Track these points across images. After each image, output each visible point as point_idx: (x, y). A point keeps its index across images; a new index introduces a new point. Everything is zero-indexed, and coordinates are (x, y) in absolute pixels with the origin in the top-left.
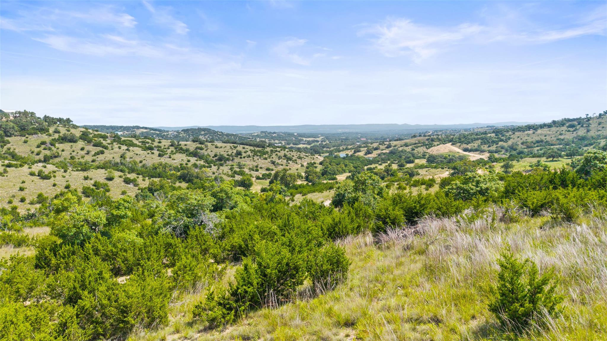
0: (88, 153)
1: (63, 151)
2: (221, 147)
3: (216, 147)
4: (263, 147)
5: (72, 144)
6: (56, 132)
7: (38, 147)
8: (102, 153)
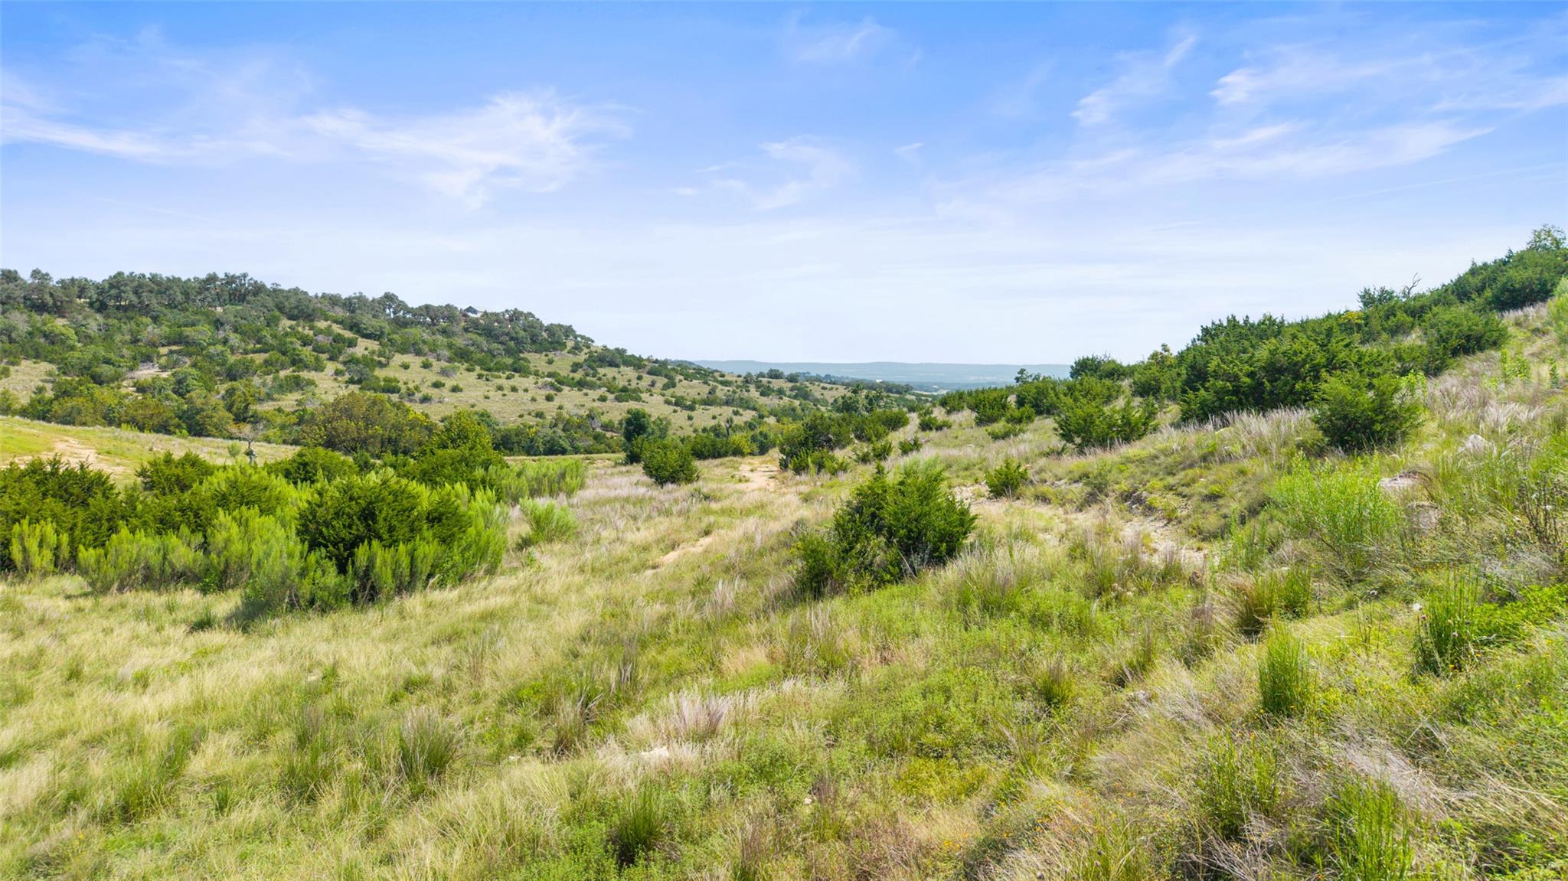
0: (653, 384)
1: (614, 378)
2: (831, 389)
3: (824, 388)
4: (900, 393)
5: (616, 369)
6: (576, 348)
7: (574, 371)
8: (674, 386)
